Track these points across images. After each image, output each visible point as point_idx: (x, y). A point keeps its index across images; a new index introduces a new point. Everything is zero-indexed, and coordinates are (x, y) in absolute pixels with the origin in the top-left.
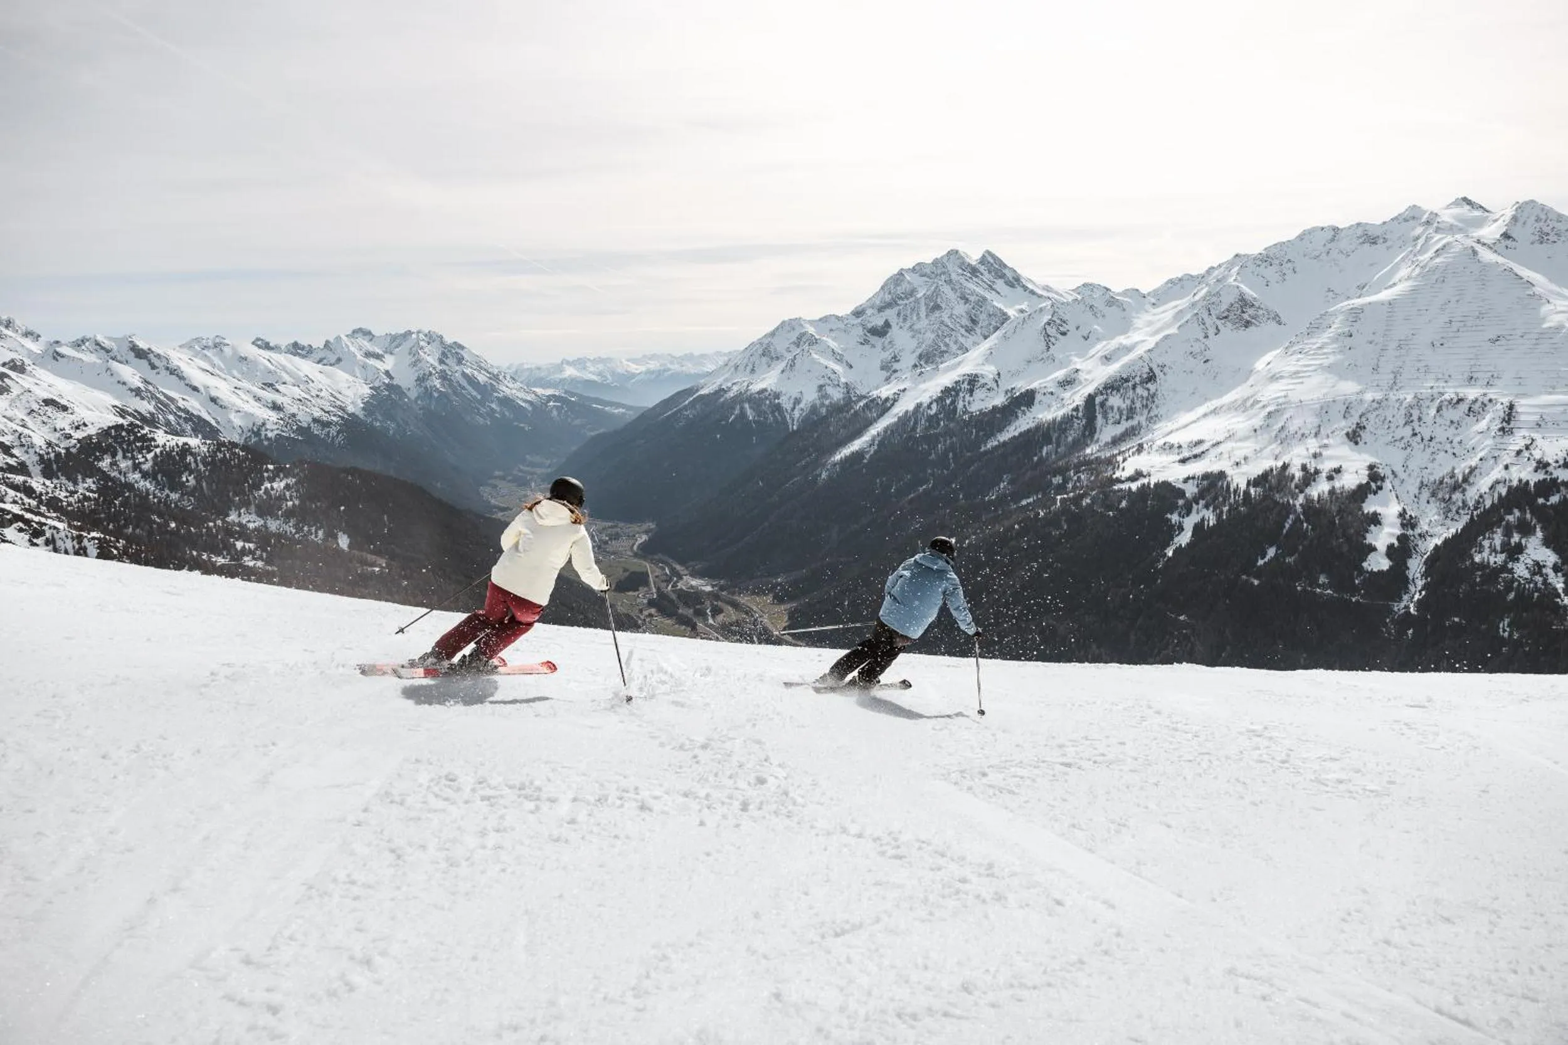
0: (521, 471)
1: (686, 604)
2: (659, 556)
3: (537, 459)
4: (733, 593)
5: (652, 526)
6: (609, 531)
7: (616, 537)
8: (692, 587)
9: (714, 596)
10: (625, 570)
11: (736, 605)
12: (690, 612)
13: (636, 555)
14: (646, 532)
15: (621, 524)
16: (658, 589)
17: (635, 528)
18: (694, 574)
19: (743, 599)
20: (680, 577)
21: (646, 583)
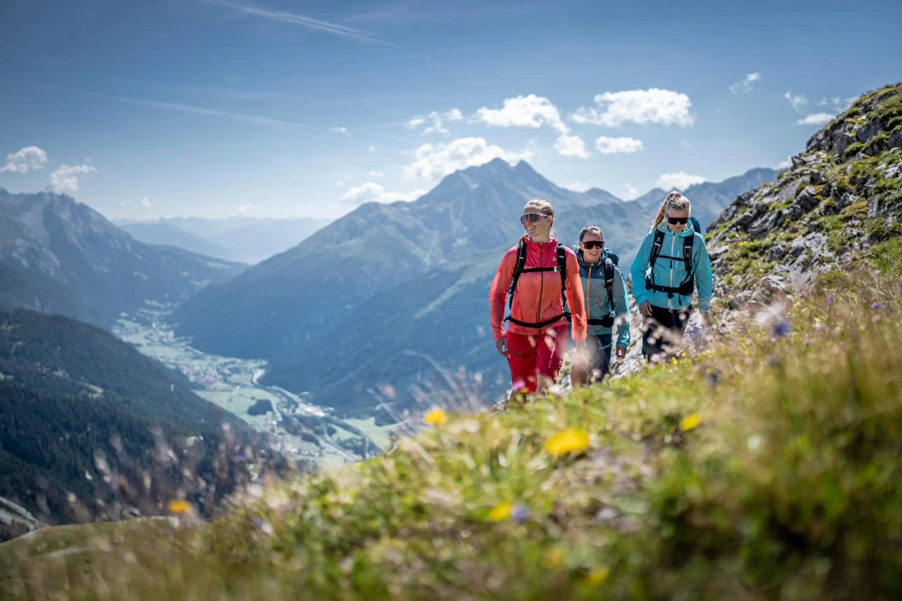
0: (142, 313)
1: (308, 426)
2: (275, 388)
3: (155, 303)
4: (342, 418)
5: (264, 363)
6: (230, 366)
7: (236, 371)
8: (307, 413)
9: (326, 420)
10: (253, 398)
11: (347, 428)
12: (310, 432)
13: (256, 387)
14: (261, 367)
15: (238, 361)
16: (282, 414)
17: (251, 364)
18: (307, 401)
19: (351, 422)
20: (297, 405)
21: (270, 409)
